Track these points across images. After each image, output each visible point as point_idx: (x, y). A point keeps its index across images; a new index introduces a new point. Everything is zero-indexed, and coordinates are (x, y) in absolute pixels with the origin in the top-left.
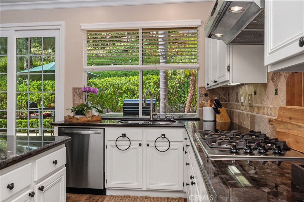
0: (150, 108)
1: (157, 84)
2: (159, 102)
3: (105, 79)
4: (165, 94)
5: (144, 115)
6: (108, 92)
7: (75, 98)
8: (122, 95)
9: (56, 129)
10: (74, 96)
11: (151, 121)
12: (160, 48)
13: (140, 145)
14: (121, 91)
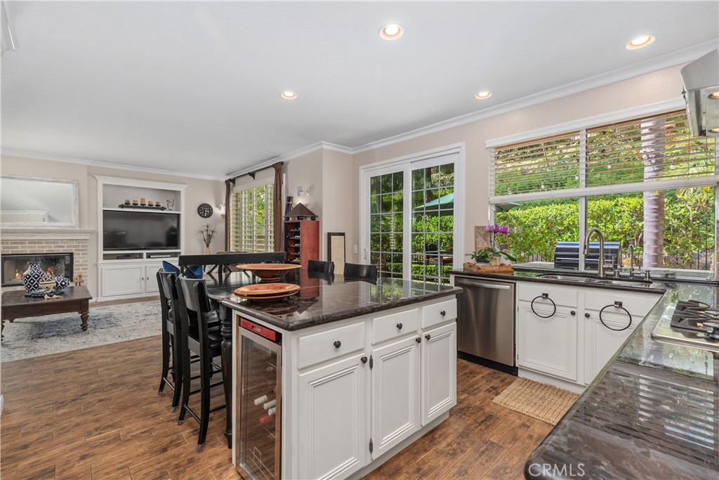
0: (599, 256)
1: (638, 214)
2: (642, 247)
3: (533, 209)
4: (656, 231)
5: (589, 268)
6: (537, 229)
7: (478, 240)
8: (564, 234)
9: (452, 278)
10: (476, 237)
11: (599, 278)
12: (645, 147)
13: (573, 313)
14: (560, 228)
